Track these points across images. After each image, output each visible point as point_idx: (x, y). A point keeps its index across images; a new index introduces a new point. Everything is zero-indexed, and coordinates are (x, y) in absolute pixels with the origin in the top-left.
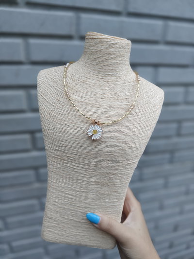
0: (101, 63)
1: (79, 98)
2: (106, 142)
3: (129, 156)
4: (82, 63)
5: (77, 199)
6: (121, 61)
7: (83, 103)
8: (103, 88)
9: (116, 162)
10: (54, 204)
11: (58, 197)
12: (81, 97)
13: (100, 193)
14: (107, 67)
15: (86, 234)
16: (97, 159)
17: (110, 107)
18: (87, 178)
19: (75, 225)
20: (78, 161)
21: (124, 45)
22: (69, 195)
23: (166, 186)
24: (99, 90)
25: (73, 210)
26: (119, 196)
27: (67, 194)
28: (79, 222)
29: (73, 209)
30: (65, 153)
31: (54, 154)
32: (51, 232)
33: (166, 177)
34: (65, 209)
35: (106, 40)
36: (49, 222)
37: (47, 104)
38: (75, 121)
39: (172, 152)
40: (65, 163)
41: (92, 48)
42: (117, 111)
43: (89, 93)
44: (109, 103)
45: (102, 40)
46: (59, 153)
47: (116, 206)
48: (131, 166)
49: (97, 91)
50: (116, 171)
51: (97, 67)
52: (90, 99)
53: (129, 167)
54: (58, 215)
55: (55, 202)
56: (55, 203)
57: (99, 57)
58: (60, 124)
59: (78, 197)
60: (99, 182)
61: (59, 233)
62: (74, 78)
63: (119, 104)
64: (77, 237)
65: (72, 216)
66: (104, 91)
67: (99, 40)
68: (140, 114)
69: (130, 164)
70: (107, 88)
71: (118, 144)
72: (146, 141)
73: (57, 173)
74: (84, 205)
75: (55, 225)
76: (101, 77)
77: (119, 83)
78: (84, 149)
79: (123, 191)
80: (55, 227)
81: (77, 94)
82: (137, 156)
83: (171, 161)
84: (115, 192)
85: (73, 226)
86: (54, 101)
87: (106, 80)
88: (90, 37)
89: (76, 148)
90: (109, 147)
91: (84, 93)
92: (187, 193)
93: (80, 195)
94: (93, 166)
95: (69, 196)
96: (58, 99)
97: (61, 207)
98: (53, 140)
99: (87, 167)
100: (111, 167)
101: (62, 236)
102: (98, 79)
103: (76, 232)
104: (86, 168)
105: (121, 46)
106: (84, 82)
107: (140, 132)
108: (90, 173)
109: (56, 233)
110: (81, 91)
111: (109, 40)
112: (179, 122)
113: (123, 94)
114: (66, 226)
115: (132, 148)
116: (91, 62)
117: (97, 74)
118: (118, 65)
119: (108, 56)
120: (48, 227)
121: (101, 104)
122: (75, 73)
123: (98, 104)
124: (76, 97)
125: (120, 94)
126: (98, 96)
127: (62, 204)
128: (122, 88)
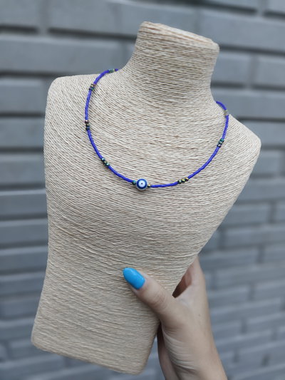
0: (159, 79)
1: (111, 137)
2: (146, 219)
3: (182, 247)
4: (127, 75)
5: (91, 298)
6: (195, 82)
8: (156, 125)
9: (158, 253)
11: (60, 290)
12: (116, 136)
14: (167, 88)
15: (99, 350)
16: (127, 242)
17: (163, 160)
18: (110, 270)
19: (83, 334)
20: (98, 242)
21: (204, 52)
22: (78, 290)
24: (148, 128)
25: (82, 313)
27: (74, 287)
28: (91, 331)
30: (76, 225)
31: (60, 225)
32: (45, 337)
34: (70, 309)
35: (173, 39)
36: (44, 323)
37: (57, 139)
38: (99, 177)
39: (261, 247)
40: (76, 241)
41: (147, 51)
43: (131, 131)
44: (162, 153)
45: (167, 38)
46: (67, 225)
48: (184, 262)
49: (145, 128)
50: (158, 267)
51: (150, 86)
52: (130, 141)
53: (179, 262)
54: (57, 315)
55: (56, 296)
56: (55, 298)
57: (156, 68)
58: (74, 178)
59: (92, 295)
61: (58, 340)
62: (109, 100)
63: (180, 157)
64: (84, 351)
65: (80, 320)
66: (157, 131)
67: (160, 38)
68: (212, 178)
69: (182, 259)
70: (162, 126)
71: (166, 226)
72: (214, 226)
74: (100, 308)
75: (51, 328)
76: (156, 106)
77: (184, 119)
78: (108, 225)
80: (52, 331)
81: (110, 129)
82: (196, 248)
85: (79, 334)
86: (70, 136)
87: (162, 111)
88: (146, 30)
89: (96, 221)
90: (150, 227)
91: (122, 130)
93: (95, 292)
94: (120, 253)
96: (77, 133)
97: (64, 306)
98: (60, 203)
99: (111, 254)
100: (150, 259)
101: (62, 345)
102: (149, 108)
103: (84, 345)
104: (108, 255)
105: (199, 53)
106: (125, 108)
107: (207, 209)
108: (115, 263)
109: (53, 340)
110: (117, 125)
111: (178, 40)
113: (189, 140)
114: (69, 332)
115: (189, 234)
116: (142, 76)
117: (150, 99)
118: (189, 87)
119: (172, 69)
120: (41, 329)
121: (148, 153)
122: (113, 91)
123: (142, 152)
124: (106, 135)
125: (184, 139)
126: (145, 138)
127: (67, 301)
128: (189, 129)
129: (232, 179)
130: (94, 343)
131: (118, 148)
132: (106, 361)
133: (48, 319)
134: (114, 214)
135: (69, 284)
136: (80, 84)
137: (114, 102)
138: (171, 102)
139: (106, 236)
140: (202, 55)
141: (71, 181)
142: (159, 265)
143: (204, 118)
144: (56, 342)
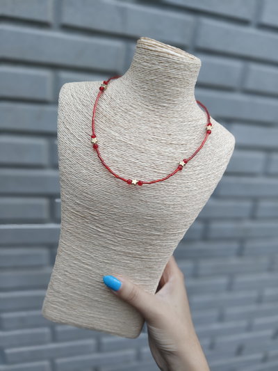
0: (155, 87)
1: (117, 134)
2: (146, 202)
3: (175, 225)
4: (127, 83)
5: (98, 271)
6: (183, 90)
7: (121, 144)
8: (153, 125)
9: (156, 230)
11: (70, 266)
12: (120, 133)
13: (128, 267)
14: (162, 94)
15: (103, 317)
16: (131, 222)
17: (159, 154)
18: (115, 246)
19: (90, 304)
20: (106, 222)
21: (191, 66)
22: (87, 265)
23: (230, 287)
24: (147, 127)
25: (89, 285)
26: (154, 273)
27: (84, 263)
28: (96, 301)
29: (89, 283)
30: (88, 209)
31: (73, 209)
32: (56, 309)
33: (231, 276)
34: (79, 282)
35: (167, 55)
36: (55, 296)
37: (70, 136)
40: (87, 222)
41: (145, 64)
42: (169, 161)
43: (133, 130)
44: (158, 148)
45: (162, 54)
46: (79, 208)
47: (148, 286)
48: (176, 237)
49: (144, 127)
50: (155, 242)
51: (148, 93)
52: (133, 138)
53: (172, 238)
54: (67, 288)
55: (67, 271)
56: (66, 273)
57: (152, 78)
58: (87, 169)
59: (99, 269)
60: (130, 253)
61: (67, 311)
62: (113, 104)
63: (172, 151)
64: (90, 319)
65: (87, 291)
66: (154, 130)
67: (156, 54)
68: (198, 168)
69: (175, 235)
70: (158, 126)
71: (163, 207)
73: (74, 234)
75: (62, 300)
76: (153, 109)
77: (176, 120)
78: (115, 207)
79: (159, 267)
80: (62, 303)
81: (115, 128)
82: (185, 225)
83: (240, 253)
84: (150, 268)
85: (86, 304)
86: (81, 134)
87: (158, 114)
88: (143, 46)
89: (105, 204)
90: (150, 209)
91: (125, 129)
92: (259, 300)
93: (102, 266)
94: (125, 231)
95: (86, 266)
97: (73, 279)
98: (74, 190)
99: (117, 232)
100: (149, 235)
101: (70, 315)
102: (147, 111)
103: (90, 313)
104: (114, 233)
105: (187, 67)
106: (127, 111)
107: (195, 193)
108: (119, 239)
109: (62, 311)
110: (121, 124)
111: (171, 56)
112: (255, 200)
113: (180, 137)
114: (77, 303)
115: (181, 214)
116: (140, 84)
117: (147, 104)
118: (179, 94)
119: (166, 80)
120: (52, 302)
121: (147, 148)
122: (116, 96)
123: (143, 147)
124: (113, 133)
125: (175, 136)
126: (145, 136)
127: (76, 275)
128: (179, 128)
129: (213, 169)
130: (99, 312)
131: (123, 144)
132: (109, 327)
133: (58, 292)
134: (120, 198)
135: (79, 261)
136: (88, 89)
137: (118, 106)
138: (164, 106)
139: (114, 217)
141: (84, 171)
142: (156, 240)
143: (190, 119)
144: (65, 313)
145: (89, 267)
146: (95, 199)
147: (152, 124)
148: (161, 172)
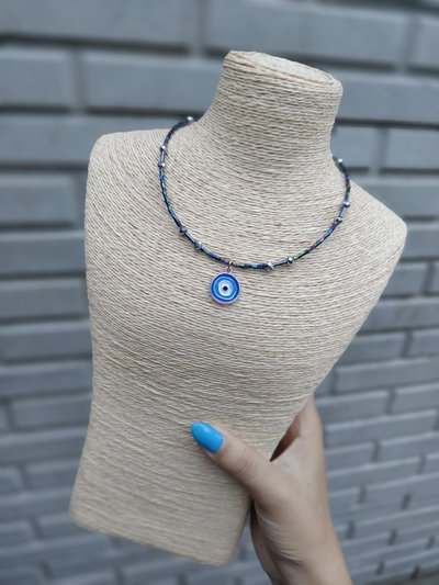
0: (252, 139)
2: (233, 347)
3: (287, 386)
4: (205, 132)
5: (154, 457)
6: (306, 142)
8: (249, 208)
9: (252, 395)
10: (102, 459)
11: (109, 446)
14: (265, 152)
15: (167, 530)
16: (206, 380)
18: (181, 418)
19: (143, 507)
20: (164, 378)
21: (319, 98)
22: (136, 445)
24: (236, 212)
25: (142, 478)
27: (131, 442)
28: (155, 504)
29: (142, 475)
30: (133, 355)
31: (109, 353)
32: (89, 510)
34: (124, 472)
35: (273, 81)
36: (87, 491)
37: (104, 229)
38: (165, 286)
40: (132, 377)
41: (235, 97)
43: (211, 218)
44: (256, 250)
45: (263, 79)
46: (119, 354)
48: (290, 407)
49: (231, 213)
50: (251, 415)
54: (106, 480)
55: (103, 453)
56: (103, 456)
58: (129, 287)
59: (156, 454)
61: (108, 516)
62: (178, 170)
65: (139, 488)
66: (250, 217)
68: (331, 286)
69: (287, 404)
70: (258, 210)
71: (262, 356)
73: (113, 395)
74: (168, 472)
75: (99, 499)
77: (291, 198)
78: (178, 355)
80: (99, 503)
82: (306, 388)
86: (122, 225)
87: (257, 187)
89: (161, 349)
90: (240, 359)
91: (198, 216)
93: (161, 449)
95: (135, 448)
96: (132, 221)
97: (116, 467)
98: (109, 322)
99: (183, 395)
100: (240, 404)
101: (114, 522)
102: (238, 182)
104: (180, 398)
105: (311, 100)
106: (202, 184)
107: (324, 331)
108: (188, 408)
109: (100, 515)
111: (280, 82)
113: (297, 229)
114: (123, 505)
115: (297, 368)
116: (227, 135)
117: (239, 169)
118: (297, 150)
119: (271, 125)
120: (84, 500)
121: (235, 250)
122: (184, 157)
123: (228, 248)
125: (289, 228)
126: (231, 228)
127: (120, 461)
128: (297, 212)
129: (361, 286)
130: (160, 521)
132: (177, 546)
133: (92, 485)
134: (187, 339)
135: (123, 438)
136: (136, 146)
137: (186, 174)
138: (270, 173)
139: (176, 370)
140: (316, 103)
141: (125, 291)
142: (253, 412)
143: (319, 195)
144: (105, 518)
145: (140, 450)
146: (143, 339)
147: (247, 207)
148: (260, 293)
